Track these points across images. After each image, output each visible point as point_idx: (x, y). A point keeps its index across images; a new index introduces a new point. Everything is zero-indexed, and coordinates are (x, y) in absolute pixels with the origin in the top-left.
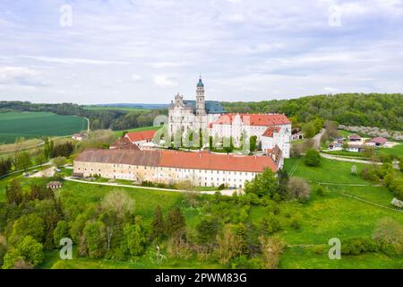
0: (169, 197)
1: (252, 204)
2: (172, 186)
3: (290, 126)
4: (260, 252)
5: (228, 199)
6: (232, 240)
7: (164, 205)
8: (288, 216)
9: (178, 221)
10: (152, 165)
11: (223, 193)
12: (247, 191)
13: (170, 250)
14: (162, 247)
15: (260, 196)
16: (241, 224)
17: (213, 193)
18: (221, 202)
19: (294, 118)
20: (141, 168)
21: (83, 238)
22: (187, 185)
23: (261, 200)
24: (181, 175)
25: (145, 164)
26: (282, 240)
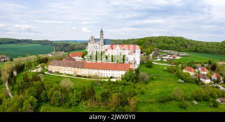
0: (88, 82)
1: (124, 84)
2: (89, 77)
3: (140, 50)
4: (128, 104)
5: (114, 83)
6: (116, 100)
7: (87, 85)
8: (140, 89)
9: (92, 92)
10: (81, 68)
11: (112, 80)
12: (122, 79)
13: (89, 104)
14: (85, 103)
15: (128, 81)
16: (120, 93)
17: (107, 80)
18: (111, 84)
19: (142, 47)
20: (76, 69)
21: (52, 98)
22: (96, 77)
23: (128, 83)
24: (93, 72)
25: (78, 67)
26: (137, 98)
